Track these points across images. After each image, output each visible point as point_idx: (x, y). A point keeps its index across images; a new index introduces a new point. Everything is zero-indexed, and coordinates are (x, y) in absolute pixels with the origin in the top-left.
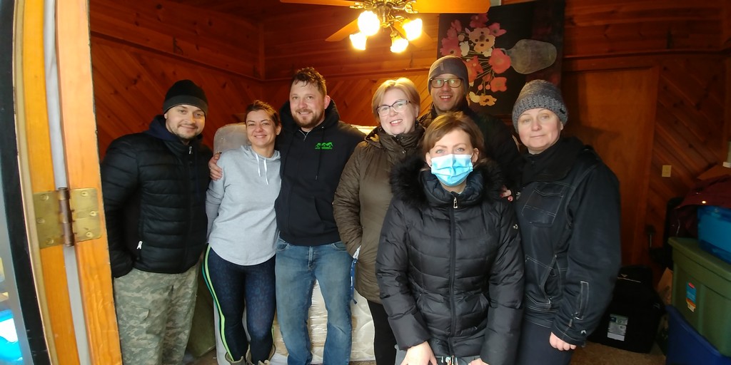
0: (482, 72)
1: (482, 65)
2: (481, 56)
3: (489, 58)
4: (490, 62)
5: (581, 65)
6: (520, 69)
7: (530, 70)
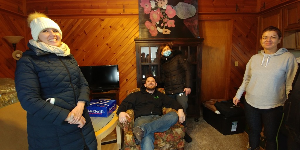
1: (162, 13)
2: (161, 9)
3: (165, 10)
4: (166, 12)
5: (204, 17)
6: (180, 16)
7: (185, 17)
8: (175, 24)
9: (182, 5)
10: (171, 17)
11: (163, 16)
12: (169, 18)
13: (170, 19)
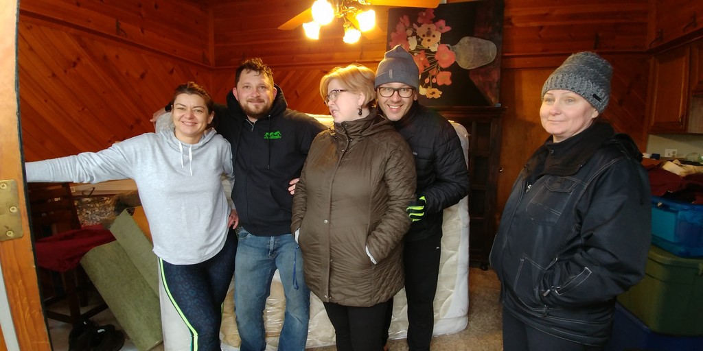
0: (428, 66)
1: (429, 59)
2: (428, 51)
3: (435, 53)
4: (436, 57)
5: (517, 62)
6: (464, 64)
7: (473, 66)
8: (452, 78)
9: (469, 42)
10: (444, 66)
11: (430, 64)
12: (441, 68)
13: (442, 70)
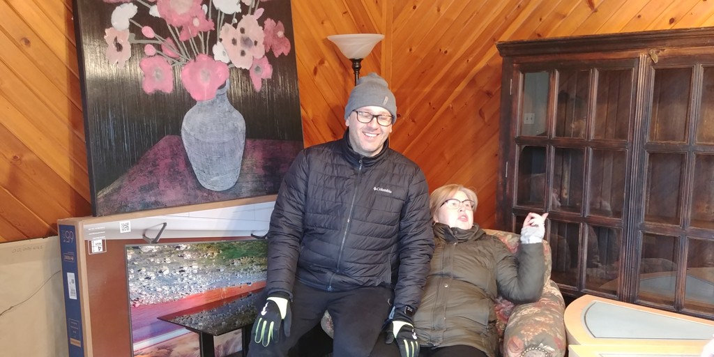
0: (183, 37)
1: (197, 39)
3: (211, 54)
6: (191, 123)
8: (158, 95)
9: (234, 130)
11: (187, 43)
